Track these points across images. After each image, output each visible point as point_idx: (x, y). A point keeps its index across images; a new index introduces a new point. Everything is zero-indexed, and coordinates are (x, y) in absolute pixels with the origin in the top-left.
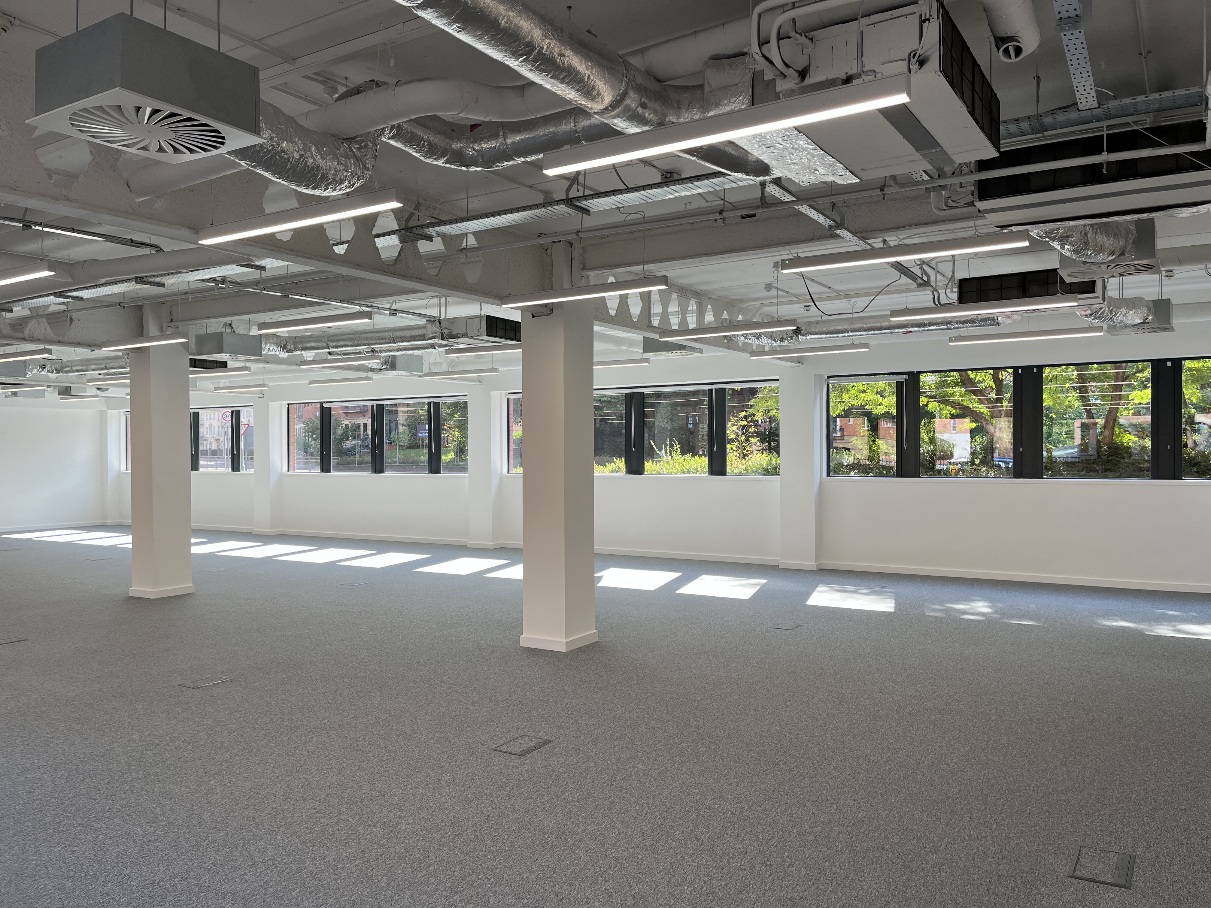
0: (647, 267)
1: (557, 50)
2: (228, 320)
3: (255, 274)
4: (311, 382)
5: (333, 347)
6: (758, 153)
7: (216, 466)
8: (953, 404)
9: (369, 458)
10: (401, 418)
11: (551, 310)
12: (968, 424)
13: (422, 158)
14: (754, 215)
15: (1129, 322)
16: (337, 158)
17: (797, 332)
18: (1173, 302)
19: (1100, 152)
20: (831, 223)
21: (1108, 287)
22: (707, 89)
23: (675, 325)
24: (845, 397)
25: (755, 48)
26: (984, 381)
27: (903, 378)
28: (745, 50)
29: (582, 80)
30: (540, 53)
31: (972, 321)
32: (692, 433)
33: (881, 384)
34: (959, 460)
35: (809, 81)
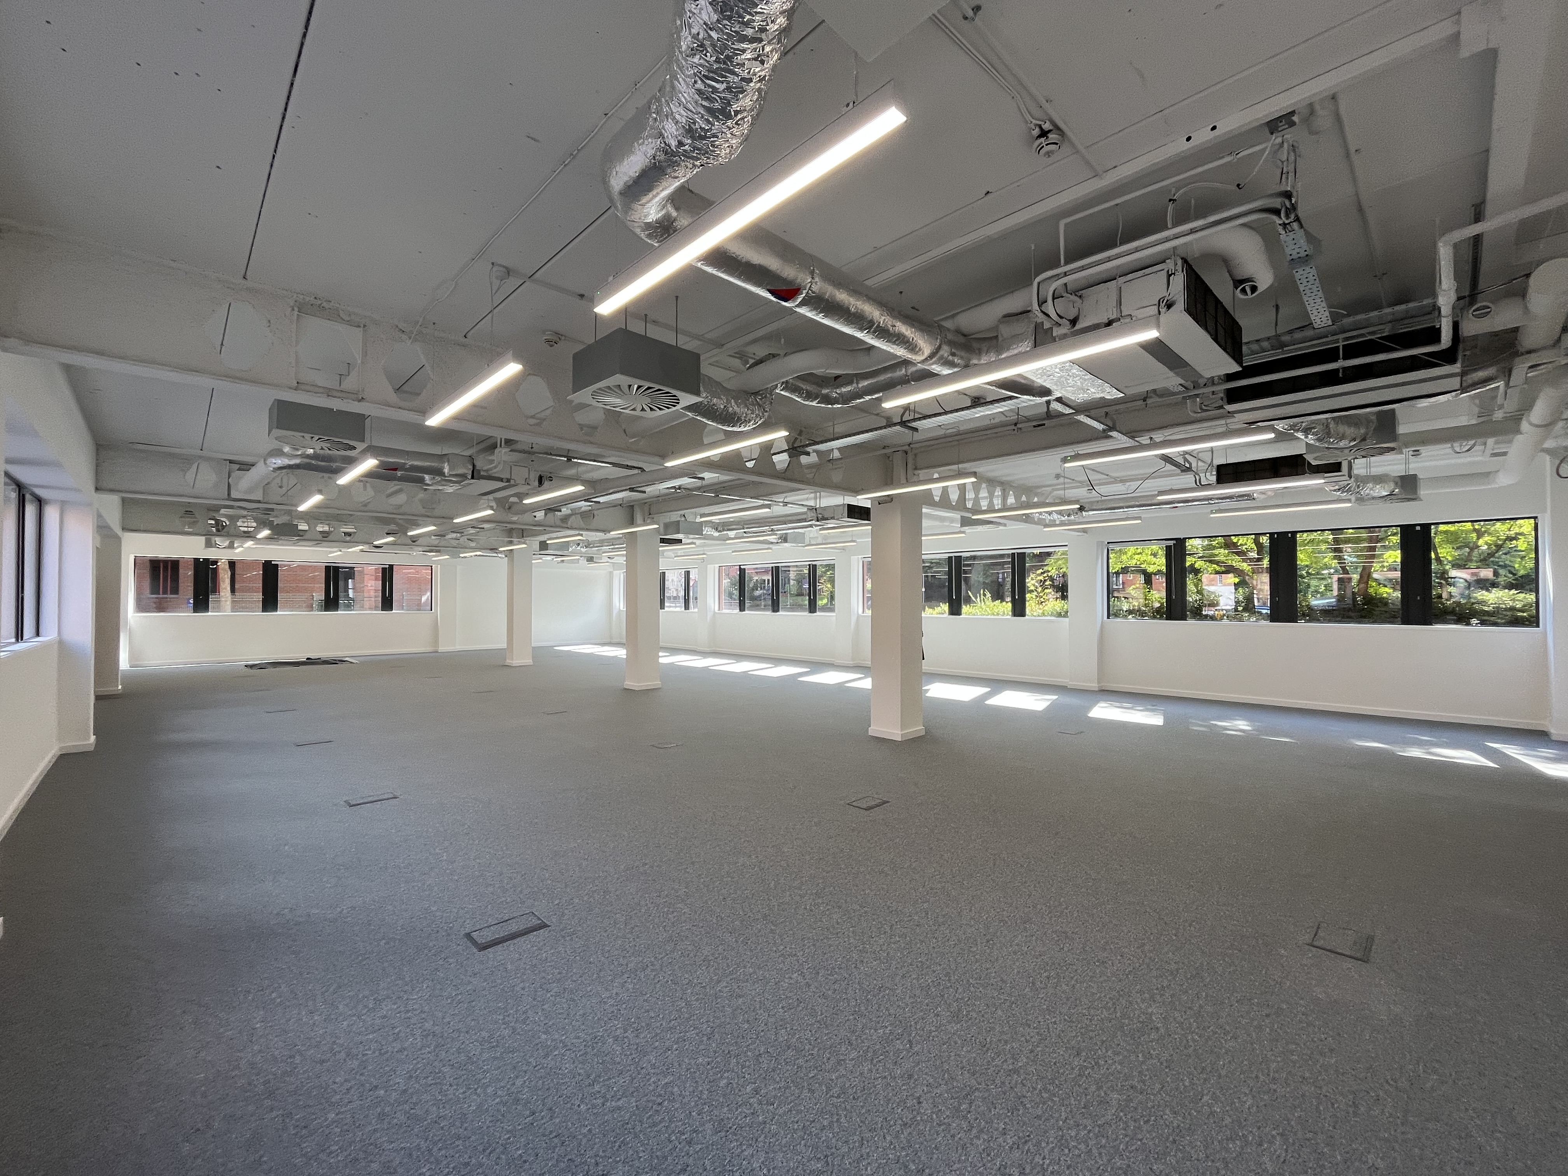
0: (961, 466)
1: (890, 323)
2: (682, 512)
3: (699, 483)
4: (733, 552)
5: (747, 528)
6: (1040, 381)
7: (676, 607)
8: (1217, 563)
9: (770, 602)
10: (792, 575)
11: (892, 500)
12: (1232, 579)
13: (802, 402)
14: (1044, 425)
15: (1376, 494)
16: (747, 406)
17: (1082, 509)
18: (1420, 476)
19: (1336, 360)
20: (1105, 427)
21: (1354, 466)
22: (1000, 339)
23: (984, 506)
24: (1124, 557)
25: (1035, 306)
26: (1246, 544)
27: (1171, 543)
28: (1029, 309)
29: (908, 341)
30: (878, 326)
31: (1230, 497)
32: (1000, 585)
33: (1155, 548)
34: (1224, 608)
35: (1078, 326)
